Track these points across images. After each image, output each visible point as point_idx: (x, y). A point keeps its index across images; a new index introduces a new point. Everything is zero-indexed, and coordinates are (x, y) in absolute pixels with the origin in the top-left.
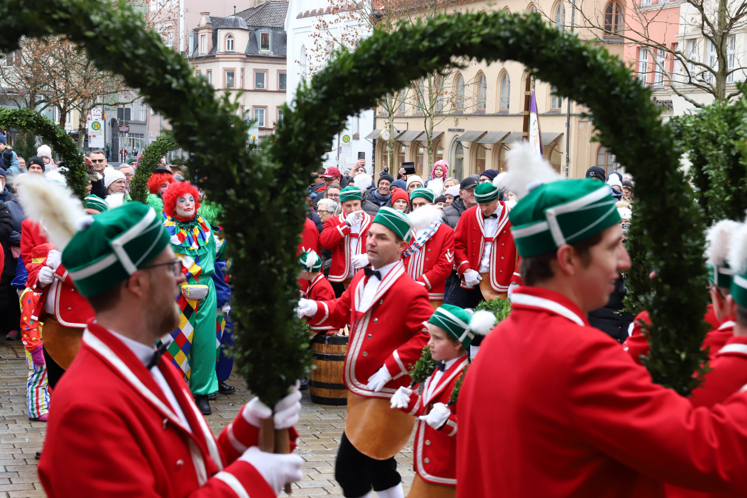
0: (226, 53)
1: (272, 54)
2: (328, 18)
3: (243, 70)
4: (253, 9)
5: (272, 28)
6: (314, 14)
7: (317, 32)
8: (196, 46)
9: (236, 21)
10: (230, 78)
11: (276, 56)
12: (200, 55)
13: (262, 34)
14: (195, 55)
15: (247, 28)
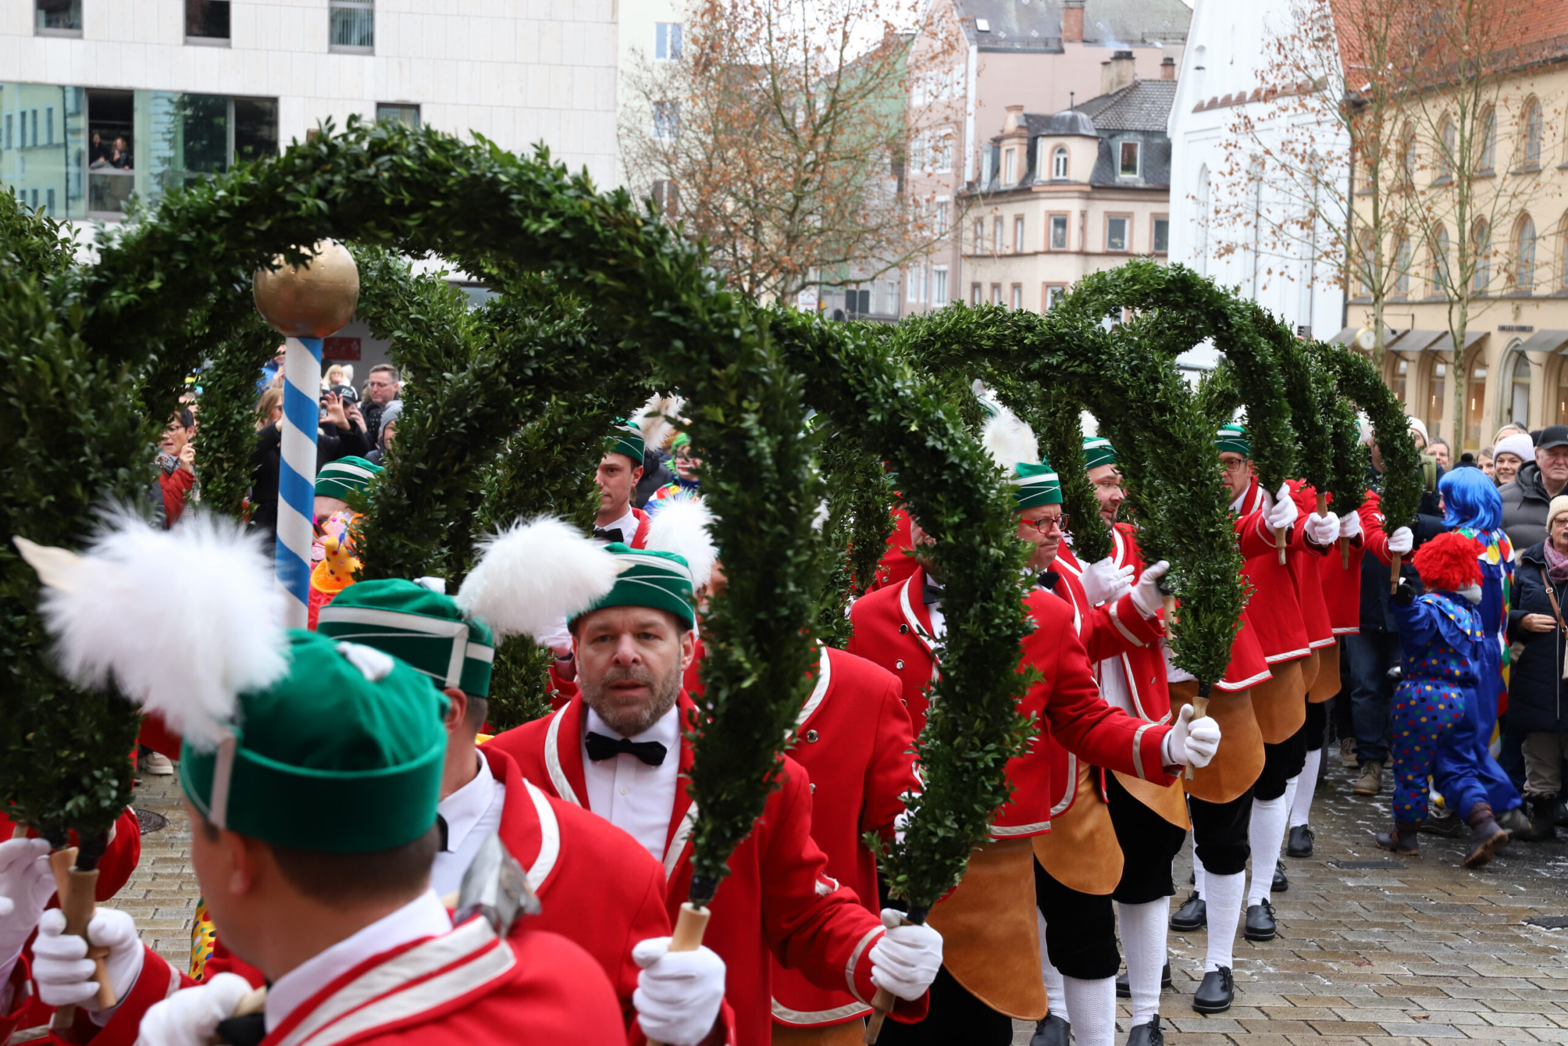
0: (1053, 182)
1: (1141, 184)
2: (1255, 110)
3: (1083, 214)
4: (1107, 96)
5: (1144, 133)
6: (1227, 102)
7: (1232, 137)
8: (996, 171)
9: (1074, 120)
10: (1060, 231)
11: (1151, 185)
12: (1002, 188)
13: (1124, 145)
14: (994, 188)
15: (1093, 133)
